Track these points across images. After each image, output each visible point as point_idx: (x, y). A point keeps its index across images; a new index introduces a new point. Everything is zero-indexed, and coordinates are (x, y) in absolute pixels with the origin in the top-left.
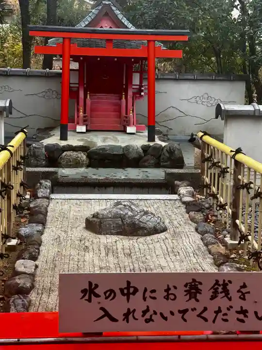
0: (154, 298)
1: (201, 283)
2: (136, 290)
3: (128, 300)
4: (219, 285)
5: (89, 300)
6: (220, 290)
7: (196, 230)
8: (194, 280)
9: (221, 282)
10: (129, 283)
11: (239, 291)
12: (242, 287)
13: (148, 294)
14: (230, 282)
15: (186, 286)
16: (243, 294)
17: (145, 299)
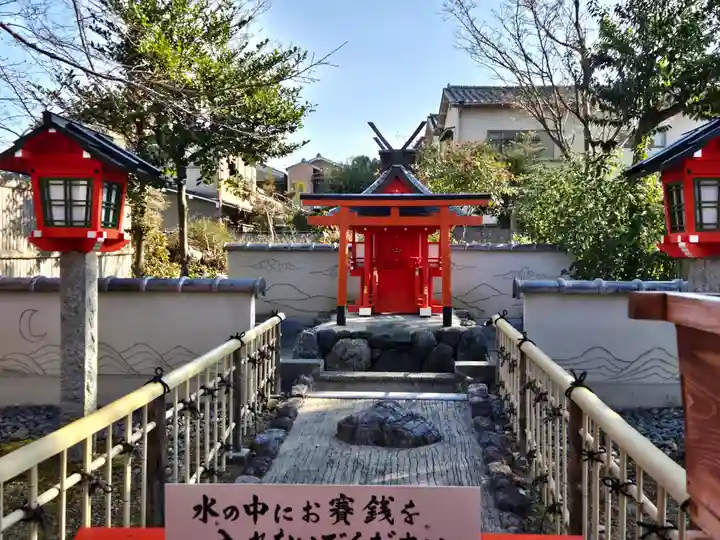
0: (290, 519)
1: (352, 500)
2: (265, 508)
3: (255, 520)
4: (377, 503)
5: (205, 520)
6: (378, 508)
8: (342, 496)
9: (379, 499)
10: (255, 498)
11: (404, 512)
12: (407, 506)
13: (281, 513)
14: (392, 499)
15: (332, 503)
16: (410, 516)
17: (277, 520)
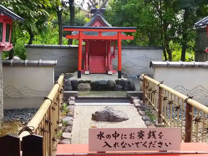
0: (126, 138)
1: (144, 132)
2: (119, 135)
3: (115, 139)
4: (151, 133)
5: (100, 139)
6: (152, 135)
7: (142, 119)
8: (141, 131)
9: (152, 132)
10: (116, 132)
11: (159, 135)
12: (160, 134)
13: (123, 137)
14: (156, 132)
15: (138, 133)
16: (161, 136)
17: (122, 138)
